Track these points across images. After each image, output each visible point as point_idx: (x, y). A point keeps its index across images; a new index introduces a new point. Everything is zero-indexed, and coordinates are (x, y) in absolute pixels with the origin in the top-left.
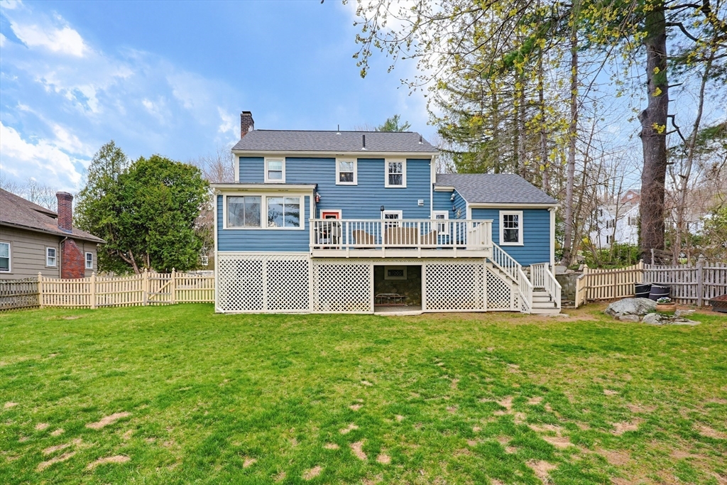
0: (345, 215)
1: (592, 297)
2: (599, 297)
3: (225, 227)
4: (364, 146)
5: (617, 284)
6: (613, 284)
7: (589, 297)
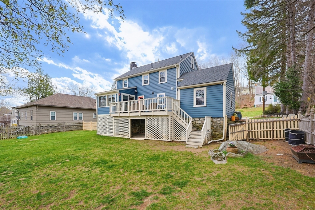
0: (145, 97)
1: (254, 137)
2: (259, 137)
3: (99, 107)
4: (152, 68)
5: (275, 129)
6: (271, 129)
7: (251, 137)
